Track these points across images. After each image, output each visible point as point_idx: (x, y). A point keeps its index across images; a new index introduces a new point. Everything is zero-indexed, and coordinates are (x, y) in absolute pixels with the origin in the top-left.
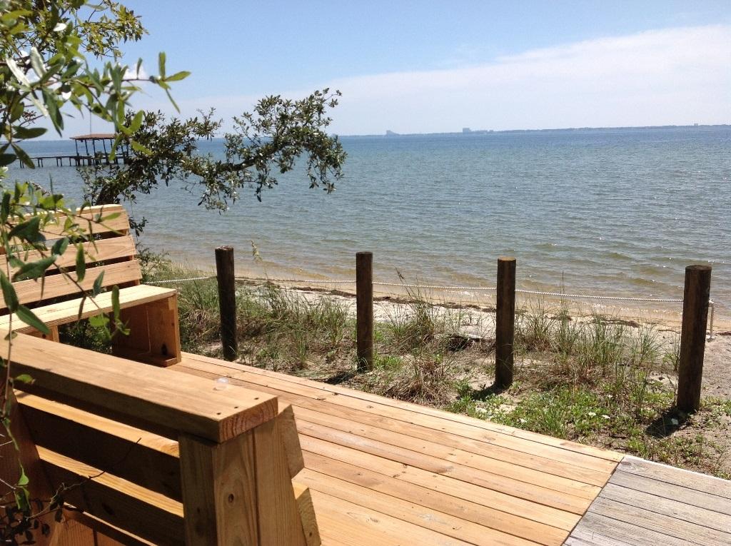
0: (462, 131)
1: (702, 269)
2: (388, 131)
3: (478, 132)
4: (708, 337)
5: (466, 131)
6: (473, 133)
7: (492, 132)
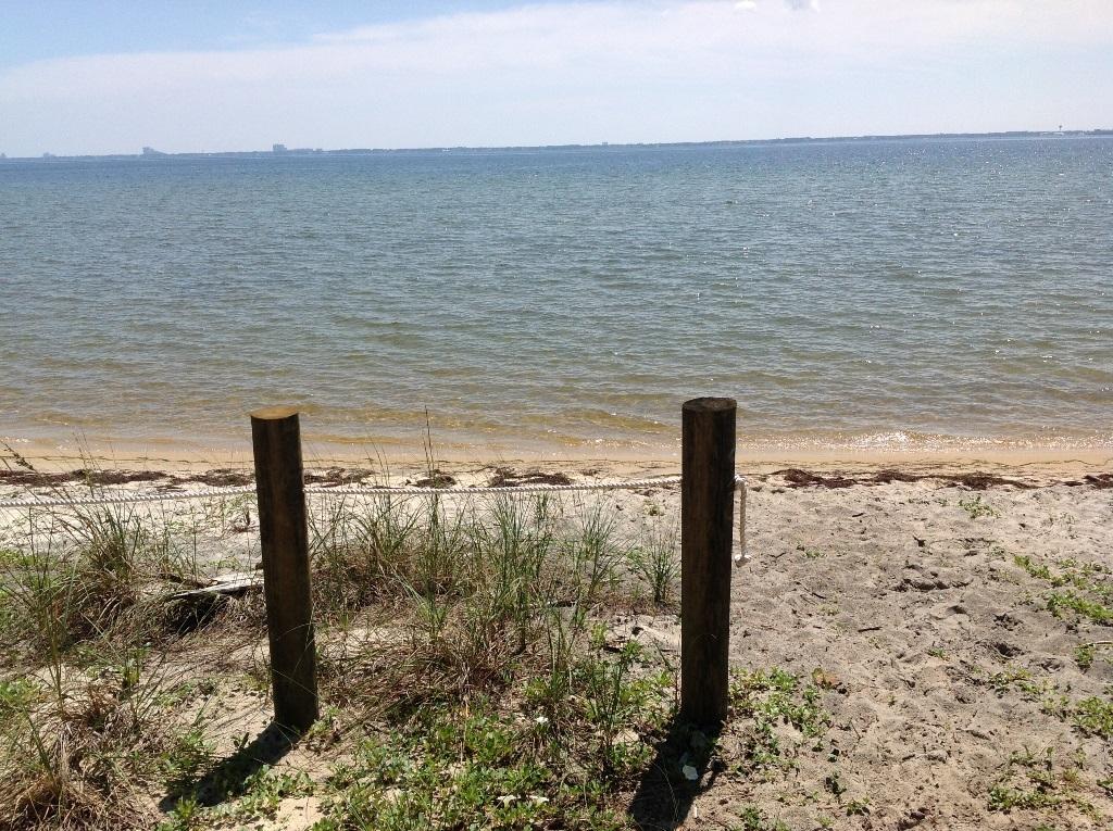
0: (272, 150)
1: (717, 407)
2: (146, 149)
3: (298, 152)
4: (736, 556)
5: (279, 149)
6: (291, 152)
7: (319, 151)
